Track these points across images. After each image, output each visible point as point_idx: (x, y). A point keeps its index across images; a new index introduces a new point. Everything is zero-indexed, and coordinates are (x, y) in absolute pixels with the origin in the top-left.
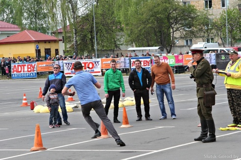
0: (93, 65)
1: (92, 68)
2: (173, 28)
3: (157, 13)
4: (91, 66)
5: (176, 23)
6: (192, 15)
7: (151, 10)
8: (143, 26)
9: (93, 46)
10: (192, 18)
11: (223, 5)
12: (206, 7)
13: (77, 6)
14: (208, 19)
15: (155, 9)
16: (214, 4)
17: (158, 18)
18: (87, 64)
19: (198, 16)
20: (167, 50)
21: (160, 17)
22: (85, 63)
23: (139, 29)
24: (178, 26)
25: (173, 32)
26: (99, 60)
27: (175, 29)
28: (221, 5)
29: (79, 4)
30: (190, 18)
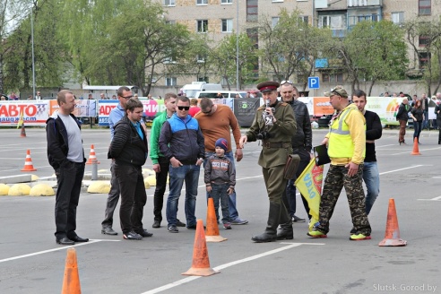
0: (35, 109)
1: (33, 114)
2: (153, 59)
3: (130, 34)
4: (31, 110)
5: (158, 51)
6: (183, 40)
7: (120, 30)
8: (108, 53)
9: (27, 81)
10: (182, 44)
11: (224, 29)
12: (199, 29)
13: (4, 17)
14: (207, 47)
15: (128, 29)
16: (211, 26)
17: (131, 42)
18: (25, 108)
19: (192, 41)
20: (143, 91)
21: (135, 40)
22: (22, 107)
23: (102, 57)
24: (160, 56)
25: (153, 64)
26: (46, 102)
27: (155, 61)
28: (221, 28)
29: (8, 14)
30: (179, 44)
